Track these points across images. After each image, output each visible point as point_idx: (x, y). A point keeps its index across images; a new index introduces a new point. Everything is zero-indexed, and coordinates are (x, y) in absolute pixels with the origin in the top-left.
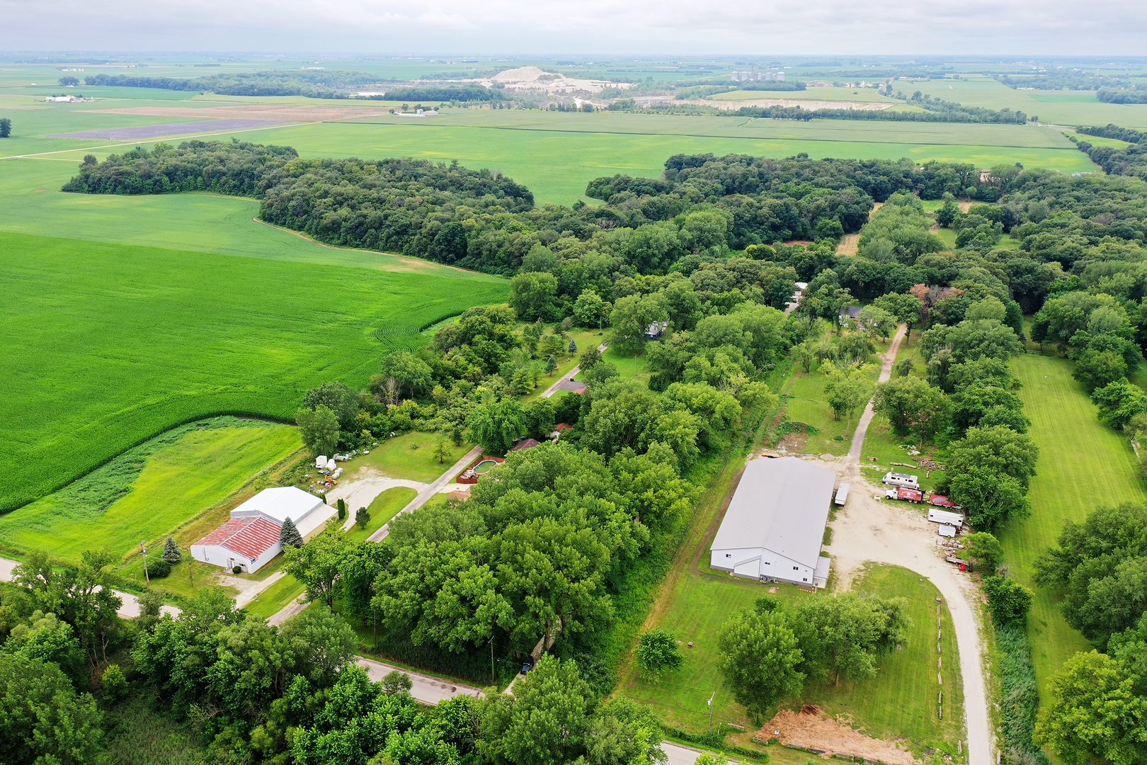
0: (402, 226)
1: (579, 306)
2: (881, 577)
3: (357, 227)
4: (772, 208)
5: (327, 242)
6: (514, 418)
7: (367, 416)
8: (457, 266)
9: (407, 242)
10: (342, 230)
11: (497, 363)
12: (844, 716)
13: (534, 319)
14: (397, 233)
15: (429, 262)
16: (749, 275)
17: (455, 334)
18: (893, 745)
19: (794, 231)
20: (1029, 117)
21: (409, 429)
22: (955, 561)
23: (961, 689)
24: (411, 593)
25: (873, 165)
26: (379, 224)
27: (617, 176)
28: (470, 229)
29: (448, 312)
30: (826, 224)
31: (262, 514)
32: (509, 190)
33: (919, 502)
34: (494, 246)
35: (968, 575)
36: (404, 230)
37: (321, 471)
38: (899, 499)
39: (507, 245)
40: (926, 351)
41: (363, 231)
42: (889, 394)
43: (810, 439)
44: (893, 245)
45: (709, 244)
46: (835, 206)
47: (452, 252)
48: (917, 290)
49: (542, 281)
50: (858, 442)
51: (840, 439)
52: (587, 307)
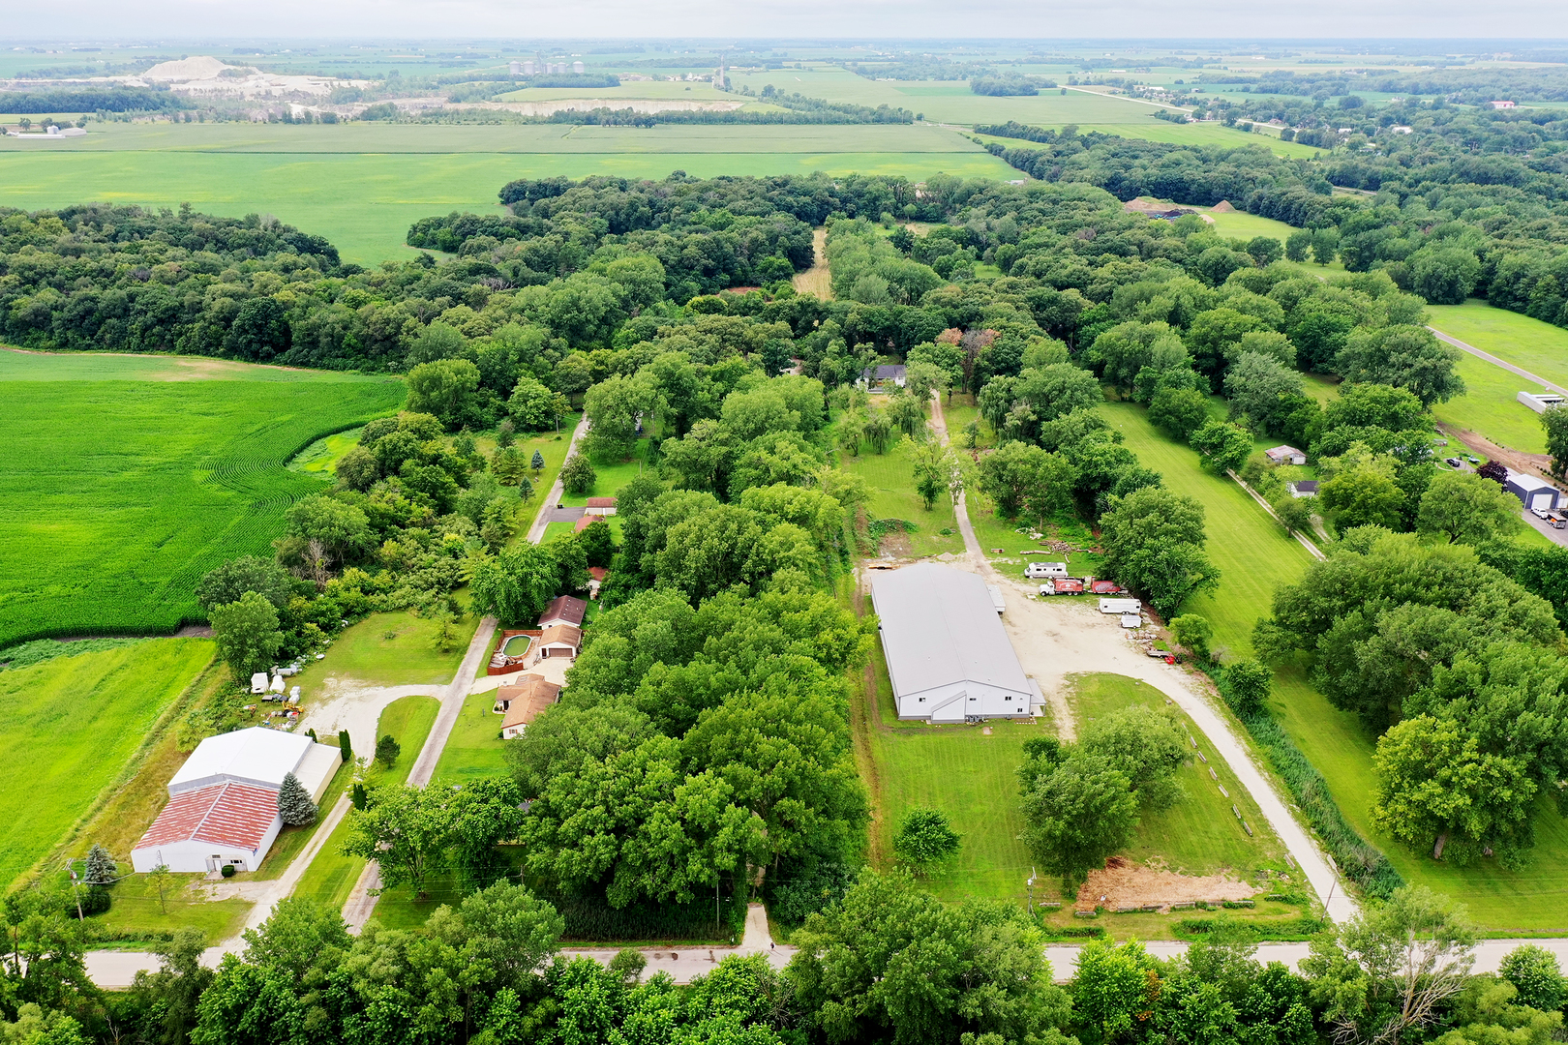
0: (167, 310)
1: (518, 403)
2: (1094, 688)
3: (83, 318)
4: (701, 245)
5: (28, 346)
6: (546, 570)
7: (302, 602)
8: (278, 363)
9: (180, 334)
10: (55, 324)
11: (449, 497)
12: (1154, 860)
13: (458, 429)
14: (160, 322)
15: (227, 362)
18: (1224, 879)
19: (731, 275)
20: (915, 116)
21: (366, 611)
22: (1159, 654)
23: (1251, 797)
24: (600, 836)
25: (785, 183)
26: (123, 308)
27: (454, 216)
28: (287, 305)
29: (313, 434)
30: (771, 264)
31: (231, 777)
32: (300, 244)
33: (1080, 594)
34: (338, 328)
35: (1179, 667)
36: (171, 316)
37: (265, 697)
38: (1056, 594)
39: (357, 325)
40: (990, 410)
41: (93, 324)
42: (998, 469)
43: (913, 538)
44: (886, 283)
45: (647, 301)
46: (773, 239)
47: (266, 343)
48: (950, 337)
49: (458, 372)
50: (968, 533)
51: (946, 533)
52: (531, 403)
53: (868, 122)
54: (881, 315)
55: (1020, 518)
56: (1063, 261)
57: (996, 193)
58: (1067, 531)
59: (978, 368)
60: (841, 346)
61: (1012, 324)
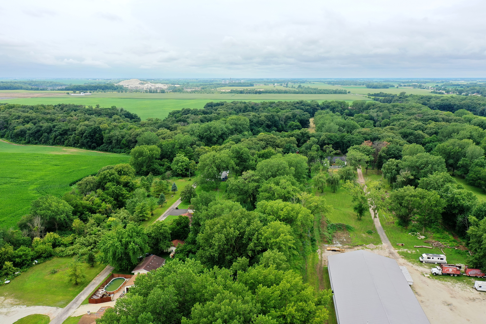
0: (64, 130)
1: (175, 164)
3: (36, 133)
5: (18, 143)
6: (138, 240)
7: (10, 249)
8: (97, 150)
9: (66, 140)
10: (27, 135)
11: (124, 200)
13: (146, 174)
14: (61, 134)
15: (80, 149)
16: (271, 143)
17: (92, 183)
19: (277, 128)
20: (347, 92)
21: (50, 256)
25: (301, 102)
26: (50, 131)
28: (105, 129)
30: (293, 124)
32: (127, 116)
33: (458, 275)
34: (120, 137)
36: (65, 133)
38: (443, 274)
39: (127, 136)
40: (387, 174)
41: (40, 135)
42: (399, 200)
43: (351, 235)
44: (337, 127)
45: (241, 132)
46: (294, 116)
47: (94, 142)
48: (367, 145)
49: (151, 150)
50: (382, 234)
51: (370, 233)
52: (180, 164)
53: (331, 93)
54: (336, 137)
55: (410, 227)
56: (411, 123)
57: (379, 106)
58: (438, 235)
59: (381, 157)
60: (318, 148)
61: (395, 140)
